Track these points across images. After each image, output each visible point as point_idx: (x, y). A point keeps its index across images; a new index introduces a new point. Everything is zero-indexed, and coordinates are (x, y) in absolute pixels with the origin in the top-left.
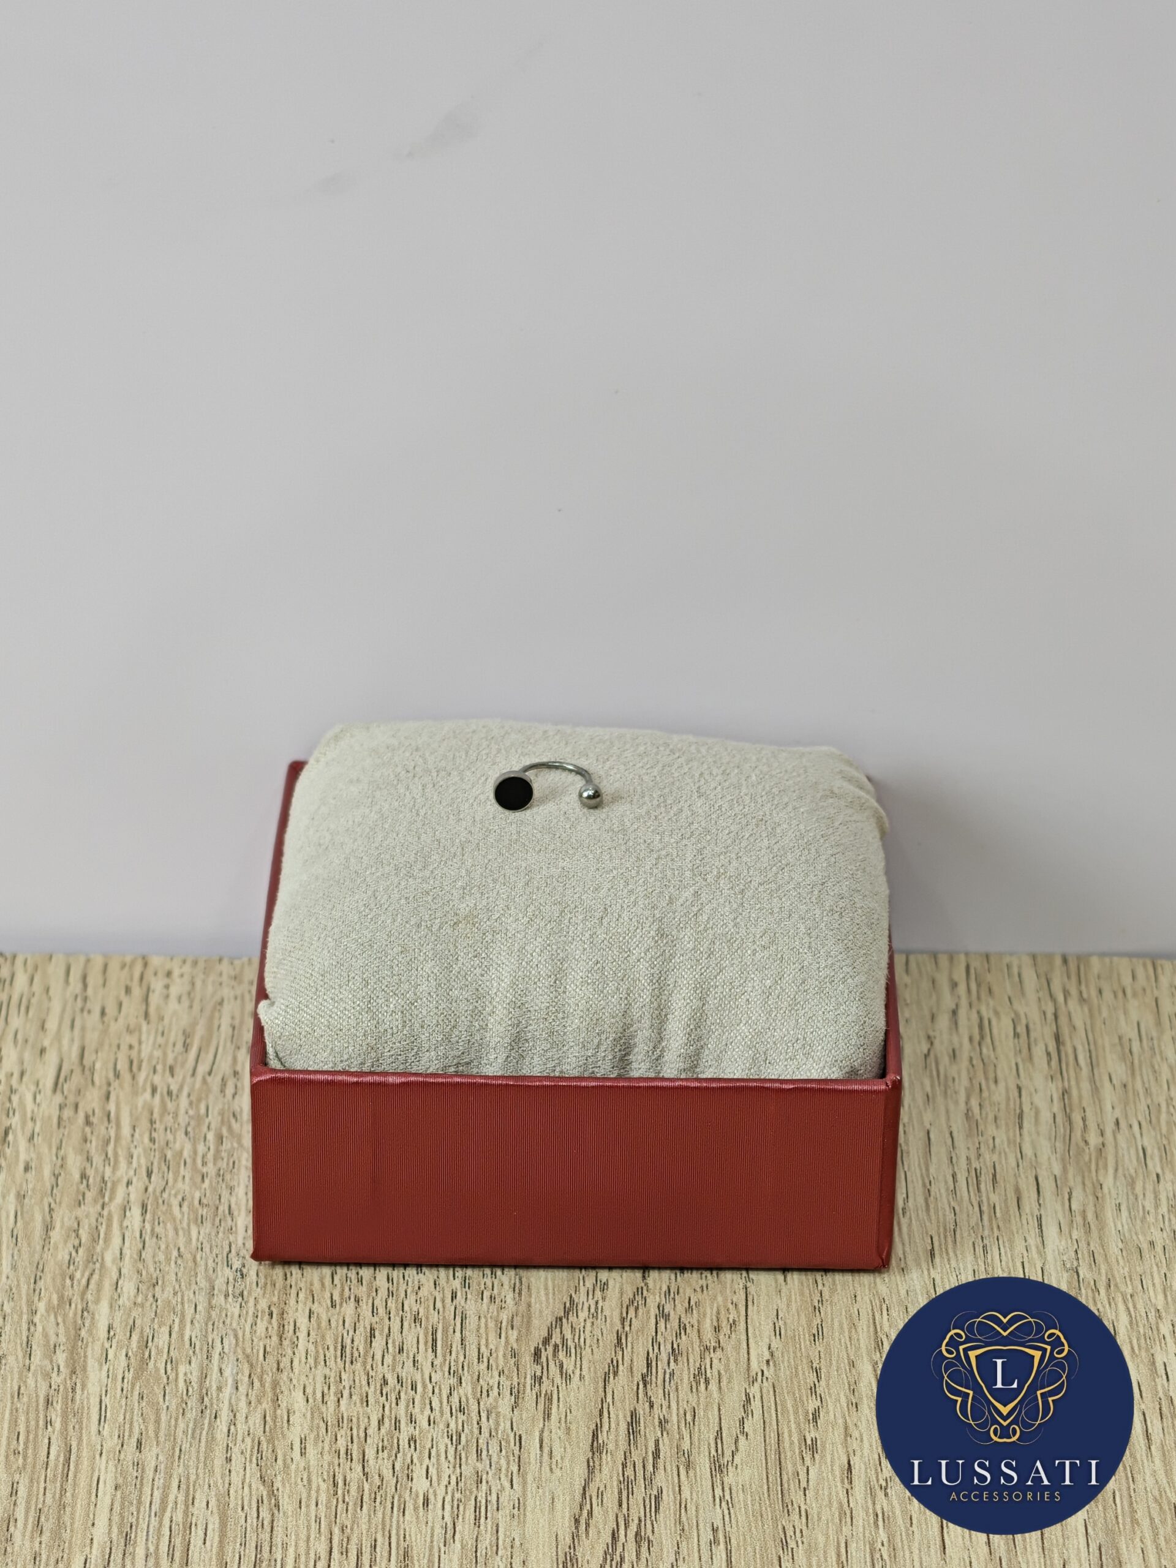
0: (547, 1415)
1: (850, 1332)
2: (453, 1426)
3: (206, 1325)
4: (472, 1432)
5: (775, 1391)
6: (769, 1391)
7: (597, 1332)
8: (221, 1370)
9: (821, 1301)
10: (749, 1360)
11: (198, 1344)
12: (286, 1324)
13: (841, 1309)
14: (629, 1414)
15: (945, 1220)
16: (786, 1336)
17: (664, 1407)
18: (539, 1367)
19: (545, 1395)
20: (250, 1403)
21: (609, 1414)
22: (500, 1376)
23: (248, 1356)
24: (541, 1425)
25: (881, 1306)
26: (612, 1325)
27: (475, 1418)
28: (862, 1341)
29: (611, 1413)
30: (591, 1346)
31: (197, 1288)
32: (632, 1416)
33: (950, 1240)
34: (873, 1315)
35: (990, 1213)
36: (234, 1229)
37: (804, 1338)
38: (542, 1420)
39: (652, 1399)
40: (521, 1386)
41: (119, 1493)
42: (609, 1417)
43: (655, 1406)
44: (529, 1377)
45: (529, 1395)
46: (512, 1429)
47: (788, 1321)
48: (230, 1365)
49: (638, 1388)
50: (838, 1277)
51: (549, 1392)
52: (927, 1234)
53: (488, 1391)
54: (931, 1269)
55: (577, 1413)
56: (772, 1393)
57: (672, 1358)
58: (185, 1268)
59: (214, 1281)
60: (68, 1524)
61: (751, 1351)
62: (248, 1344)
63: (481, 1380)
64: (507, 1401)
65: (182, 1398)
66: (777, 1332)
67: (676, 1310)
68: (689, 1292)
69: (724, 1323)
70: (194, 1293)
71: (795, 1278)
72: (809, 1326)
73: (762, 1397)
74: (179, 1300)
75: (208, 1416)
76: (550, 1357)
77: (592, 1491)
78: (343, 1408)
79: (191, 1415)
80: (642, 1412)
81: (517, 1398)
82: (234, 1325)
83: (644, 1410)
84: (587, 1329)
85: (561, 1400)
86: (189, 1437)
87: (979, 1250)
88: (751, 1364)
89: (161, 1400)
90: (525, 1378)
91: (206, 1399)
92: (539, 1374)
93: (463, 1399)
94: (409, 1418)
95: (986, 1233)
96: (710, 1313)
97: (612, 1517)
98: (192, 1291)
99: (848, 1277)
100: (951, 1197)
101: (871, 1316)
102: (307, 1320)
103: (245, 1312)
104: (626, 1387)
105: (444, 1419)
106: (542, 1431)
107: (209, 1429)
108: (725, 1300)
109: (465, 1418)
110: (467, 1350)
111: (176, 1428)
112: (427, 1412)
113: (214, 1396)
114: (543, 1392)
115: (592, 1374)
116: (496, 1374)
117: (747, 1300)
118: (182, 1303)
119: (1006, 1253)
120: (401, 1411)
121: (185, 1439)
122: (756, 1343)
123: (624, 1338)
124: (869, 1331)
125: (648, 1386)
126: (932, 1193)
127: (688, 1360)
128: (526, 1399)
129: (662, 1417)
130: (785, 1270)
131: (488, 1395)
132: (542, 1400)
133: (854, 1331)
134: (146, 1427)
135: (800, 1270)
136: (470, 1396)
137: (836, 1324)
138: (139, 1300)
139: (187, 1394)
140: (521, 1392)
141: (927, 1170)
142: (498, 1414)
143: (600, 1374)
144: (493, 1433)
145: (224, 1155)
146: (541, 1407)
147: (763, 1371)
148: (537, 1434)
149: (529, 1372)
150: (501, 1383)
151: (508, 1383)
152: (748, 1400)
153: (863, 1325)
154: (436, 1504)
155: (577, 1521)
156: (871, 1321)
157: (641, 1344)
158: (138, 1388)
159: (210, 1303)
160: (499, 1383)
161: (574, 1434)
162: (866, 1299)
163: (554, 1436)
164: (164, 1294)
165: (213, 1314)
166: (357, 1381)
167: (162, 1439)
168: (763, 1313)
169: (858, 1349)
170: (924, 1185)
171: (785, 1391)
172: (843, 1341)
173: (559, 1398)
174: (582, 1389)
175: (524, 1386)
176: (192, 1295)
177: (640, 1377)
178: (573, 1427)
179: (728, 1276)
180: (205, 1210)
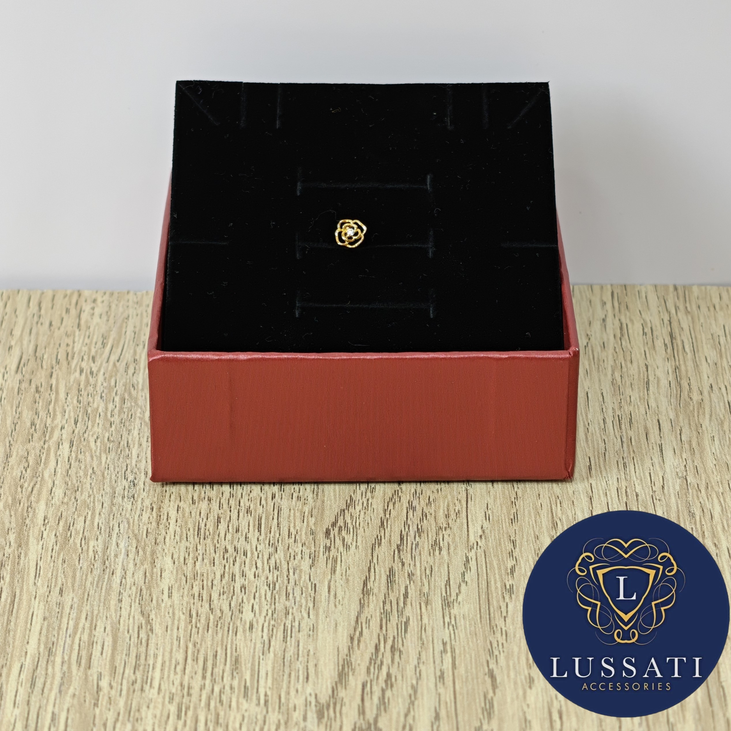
0: (334, 571)
1: (536, 517)
2: (270, 578)
3: (109, 515)
4: (283, 583)
5: (485, 555)
6: (481, 555)
7: (368, 518)
8: (117, 543)
9: (516, 498)
10: (468, 535)
11: (103, 528)
12: (162, 514)
13: (529, 503)
14: (388, 570)
15: (598, 448)
16: (493, 520)
17: (411, 566)
18: (329, 541)
19: (333, 558)
20: (136, 565)
21: (375, 570)
22: (302, 546)
23: (136, 535)
24: (329, 577)
25: (556, 501)
26: (377, 514)
27: (285, 573)
28: (543, 523)
29: (376, 569)
30: (363, 527)
31: (104, 493)
32: (390, 571)
33: (601, 459)
34: (551, 507)
35: (628, 443)
36: (130, 456)
37: (505, 522)
38: (330, 574)
39: (404, 560)
40: (317, 552)
41: (46, 623)
42: (375, 572)
43: (405, 565)
44: (322, 547)
45: (322, 558)
46: (310, 580)
47: (495, 511)
48: (124, 541)
49: (394, 554)
50: (528, 485)
51: (335, 556)
52: (587, 456)
53: (294, 556)
54: (589, 478)
55: (354, 570)
56: (483, 556)
57: (417, 534)
58: (96, 480)
59: (116, 488)
60: (11, 642)
61: (470, 529)
62: (136, 528)
63: (290, 549)
64: (307, 562)
65: (91, 562)
66: (487, 517)
67: (420, 505)
68: (429, 493)
69: (452, 513)
70: (102, 496)
71: (499, 487)
72: (509, 513)
73: (477, 559)
74: (92, 500)
75: (108, 573)
76: (336, 535)
77: (363, 619)
78: (197, 567)
79: (96, 572)
80: (396, 569)
81: (314, 560)
82: (128, 515)
83: (398, 567)
84: (361, 516)
85: (343, 561)
86: (94, 586)
87: (621, 466)
88: (470, 538)
89: (77, 563)
90: (319, 548)
91: (107, 562)
92: (328, 545)
93: (278, 561)
94: (241, 573)
95: (625, 455)
96: (442, 506)
97: (375, 636)
98: (101, 495)
99: (535, 485)
100: (602, 433)
101: (549, 507)
102: (176, 512)
103: (135, 508)
104: (386, 553)
105: (264, 574)
106: (330, 581)
107: (108, 581)
108: (453, 497)
109: (278, 573)
110: (281, 530)
111: (86, 580)
112: (254, 569)
113: (113, 560)
114: (331, 557)
115: (364, 545)
116: (300, 545)
117: (467, 498)
118: (94, 502)
119: (639, 467)
120: (236, 569)
121: (91, 589)
122: (473, 524)
123: (385, 522)
124: (548, 517)
125: (401, 552)
126: (590, 431)
127: (428, 535)
128: (320, 560)
129: (410, 572)
130: (493, 481)
131: (294, 559)
132: (330, 562)
133: (538, 517)
134: (66, 580)
135: (503, 481)
136: (282, 559)
137: (526, 512)
138: (66, 500)
139: (94, 559)
140: (317, 556)
141: (587, 416)
142: (301, 571)
143: (369, 545)
144: (297, 583)
145: (125, 410)
146: (329, 566)
147: (477, 542)
148: (326, 583)
149: (322, 544)
150: (303, 551)
151: (308, 551)
152: (468, 561)
153: (544, 513)
154: (258, 628)
155: (352, 639)
156: (550, 510)
157: (396, 525)
158: (62, 555)
159: (112, 502)
160: (302, 551)
161: (351, 583)
162: (547, 496)
163: (337, 584)
164: (82, 497)
165: (114, 509)
166: (208, 550)
167: (76, 588)
168: (477, 506)
169: (541, 528)
170: (585, 426)
171: (492, 555)
172: (531, 523)
173: (341, 560)
174: (357, 554)
175: (319, 553)
176: (100, 497)
177: (396, 547)
178: (351, 578)
179: (455, 485)
180: (111, 444)
